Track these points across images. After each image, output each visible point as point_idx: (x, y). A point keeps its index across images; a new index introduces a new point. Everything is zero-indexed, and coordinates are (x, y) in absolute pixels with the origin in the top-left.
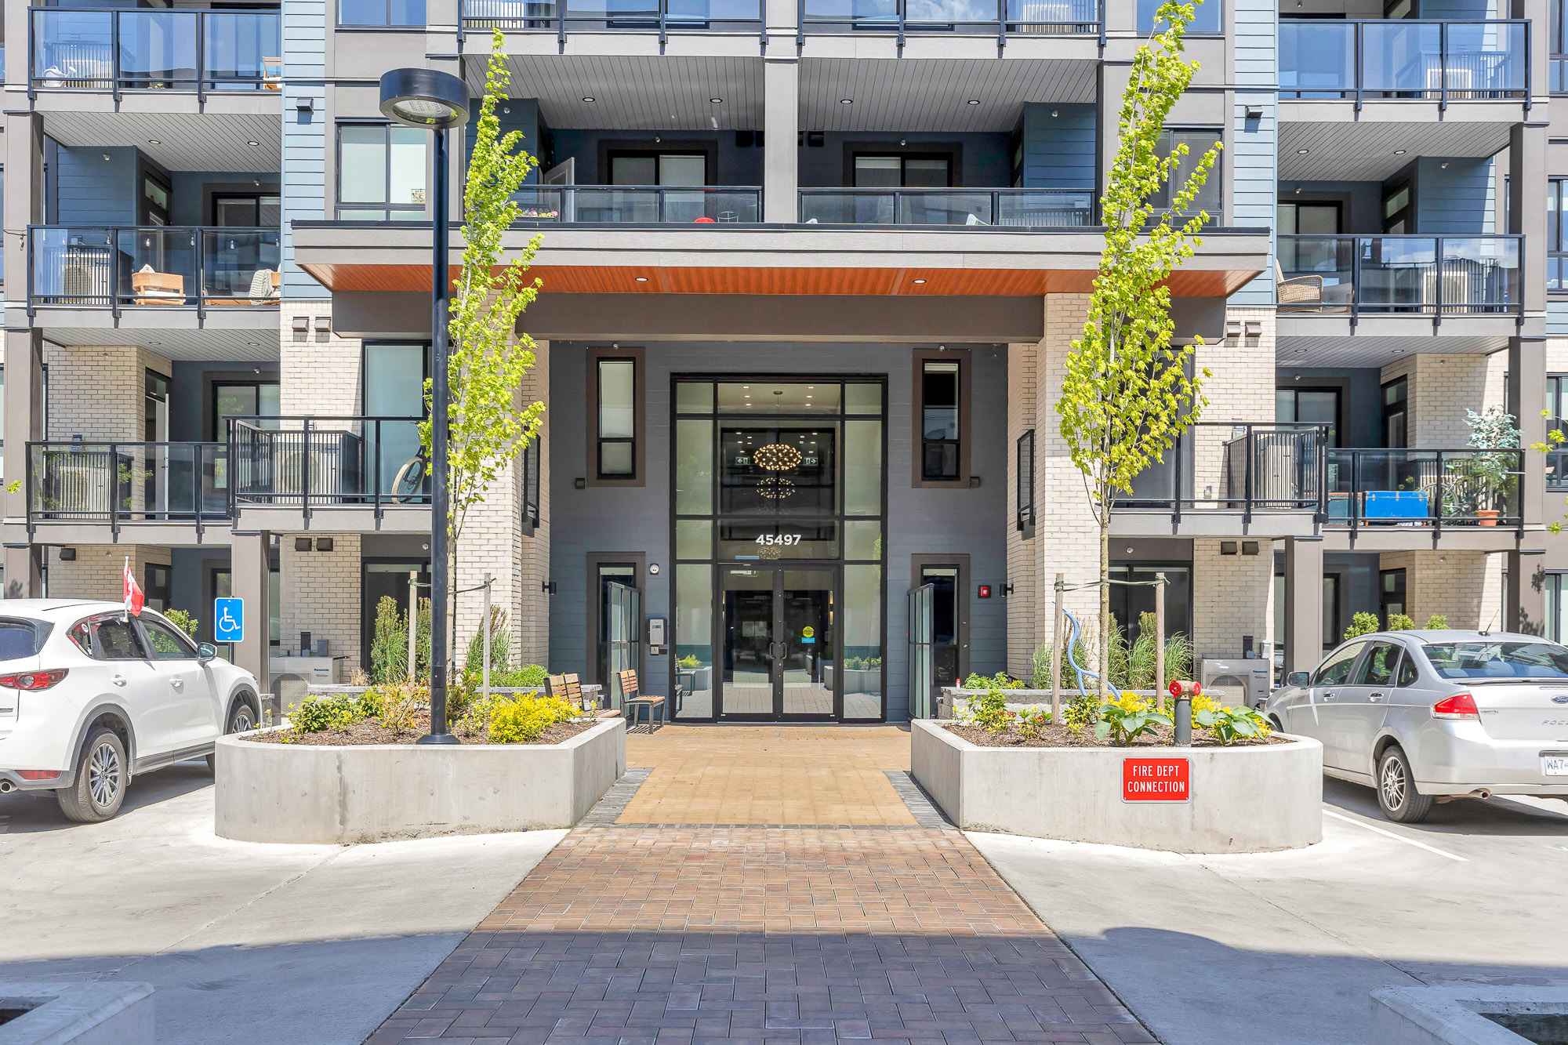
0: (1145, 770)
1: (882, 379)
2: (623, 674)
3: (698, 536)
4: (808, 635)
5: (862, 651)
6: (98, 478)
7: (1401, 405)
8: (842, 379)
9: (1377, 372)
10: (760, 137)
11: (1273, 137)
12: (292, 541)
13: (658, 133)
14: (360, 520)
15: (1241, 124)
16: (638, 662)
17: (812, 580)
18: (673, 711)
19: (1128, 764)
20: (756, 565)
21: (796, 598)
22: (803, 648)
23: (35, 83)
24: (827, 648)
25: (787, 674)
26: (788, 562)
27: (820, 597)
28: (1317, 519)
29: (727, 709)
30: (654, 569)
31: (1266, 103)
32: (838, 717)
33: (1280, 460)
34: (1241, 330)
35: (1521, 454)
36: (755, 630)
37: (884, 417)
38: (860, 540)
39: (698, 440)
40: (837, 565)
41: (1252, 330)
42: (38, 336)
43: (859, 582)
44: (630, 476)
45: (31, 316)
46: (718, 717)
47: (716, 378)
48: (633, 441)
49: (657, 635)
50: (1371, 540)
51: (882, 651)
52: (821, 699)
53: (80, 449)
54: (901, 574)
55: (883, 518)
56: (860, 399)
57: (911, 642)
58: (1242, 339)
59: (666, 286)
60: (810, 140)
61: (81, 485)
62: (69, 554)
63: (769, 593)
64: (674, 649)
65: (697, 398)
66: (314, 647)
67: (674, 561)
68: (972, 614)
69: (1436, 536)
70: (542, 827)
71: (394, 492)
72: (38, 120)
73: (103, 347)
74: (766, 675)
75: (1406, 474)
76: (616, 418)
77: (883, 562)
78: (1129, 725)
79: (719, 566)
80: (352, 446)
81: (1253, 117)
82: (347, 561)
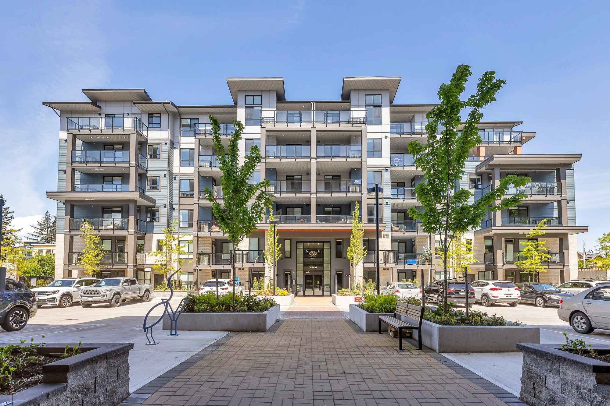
0: (357, 299)
1: (330, 242)
2: (290, 289)
3: (301, 267)
4: (318, 282)
5: (327, 285)
6: (206, 259)
7: (415, 245)
8: (323, 242)
9: (411, 239)
10: (310, 205)
11: (390, 205)
12: (238, 268)
13: (294, 205)
14: (250, 265)
15: (385, 204)
16: (291, 287)
17: (319, 273)
18: (297, 294)
19: (355, 298)
20: (310, 271)
21: (317, 276)
22: (318, 284)
23: (199, 198)
24: (322, 284)
25: (315, 289)
26: (315, 271)
27: (321, 276)
28: (396, 265)
29: (305, 294)
30: (294, 272)
31: (389, 201)
32: (323, 295)
33: (391, 255)
34: (386, 235)
35: (431, 254)
36: (309, 281)
37: (330, 248)
38: (326, 267)
39: (301, 252)
40: (323, 271)
41: (387, 235)
42: (198, 237)
43: (326, 274)
44: (290, 257)
45: (198, 234)
46: (304, 295)
47: (303, 242)
48: (290, 252)
49: (294, 283)
50: (408, 267)
51: (330, 285)
52: (321, 293)
53: (202, 254)
54: (333, 272)
55: (330, 264)
56: (326, 245)
57: (335, 283)
58: (386, 236)
59: (297, 231)
60: (318, 205)
61: (203, 259)
62: (200, 270)
63: (312, 275)
64: (297, 284)
65: (301, 245)
66: (241, 284)
67: (297, 271)
68: (344, 279)
69: (418, 267)
70: (287, 305)
71: (255, 261)
72: (198, 204)
73: (206, 238)
74: (311, 289)
75: (414, 257)
76: (288, 248)
77: (330, 271)
78: (356, 294)
79: (304, 272)
80: (248, 254)
81: (387, 203)
82: (247, 272)
